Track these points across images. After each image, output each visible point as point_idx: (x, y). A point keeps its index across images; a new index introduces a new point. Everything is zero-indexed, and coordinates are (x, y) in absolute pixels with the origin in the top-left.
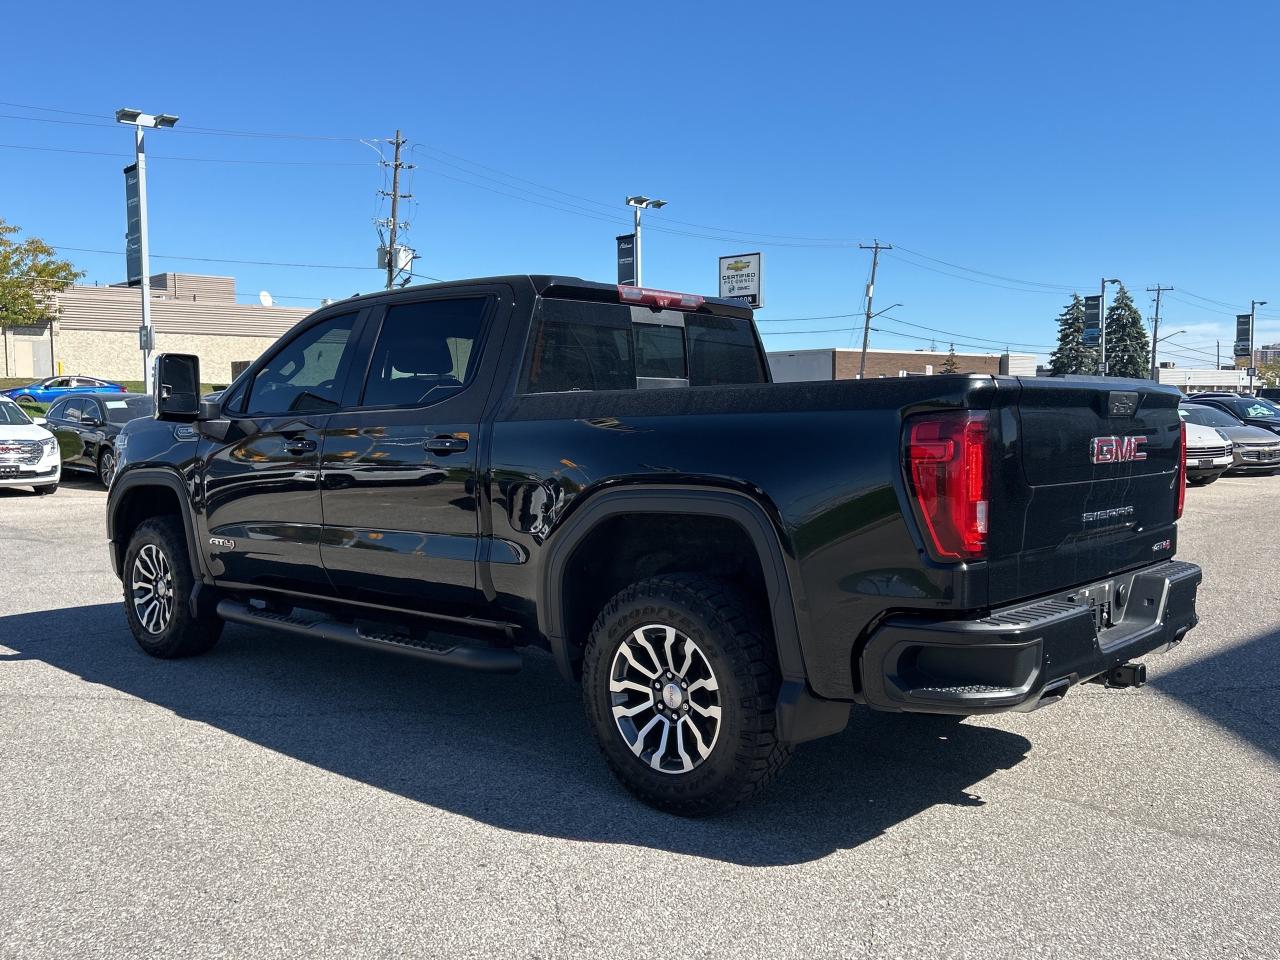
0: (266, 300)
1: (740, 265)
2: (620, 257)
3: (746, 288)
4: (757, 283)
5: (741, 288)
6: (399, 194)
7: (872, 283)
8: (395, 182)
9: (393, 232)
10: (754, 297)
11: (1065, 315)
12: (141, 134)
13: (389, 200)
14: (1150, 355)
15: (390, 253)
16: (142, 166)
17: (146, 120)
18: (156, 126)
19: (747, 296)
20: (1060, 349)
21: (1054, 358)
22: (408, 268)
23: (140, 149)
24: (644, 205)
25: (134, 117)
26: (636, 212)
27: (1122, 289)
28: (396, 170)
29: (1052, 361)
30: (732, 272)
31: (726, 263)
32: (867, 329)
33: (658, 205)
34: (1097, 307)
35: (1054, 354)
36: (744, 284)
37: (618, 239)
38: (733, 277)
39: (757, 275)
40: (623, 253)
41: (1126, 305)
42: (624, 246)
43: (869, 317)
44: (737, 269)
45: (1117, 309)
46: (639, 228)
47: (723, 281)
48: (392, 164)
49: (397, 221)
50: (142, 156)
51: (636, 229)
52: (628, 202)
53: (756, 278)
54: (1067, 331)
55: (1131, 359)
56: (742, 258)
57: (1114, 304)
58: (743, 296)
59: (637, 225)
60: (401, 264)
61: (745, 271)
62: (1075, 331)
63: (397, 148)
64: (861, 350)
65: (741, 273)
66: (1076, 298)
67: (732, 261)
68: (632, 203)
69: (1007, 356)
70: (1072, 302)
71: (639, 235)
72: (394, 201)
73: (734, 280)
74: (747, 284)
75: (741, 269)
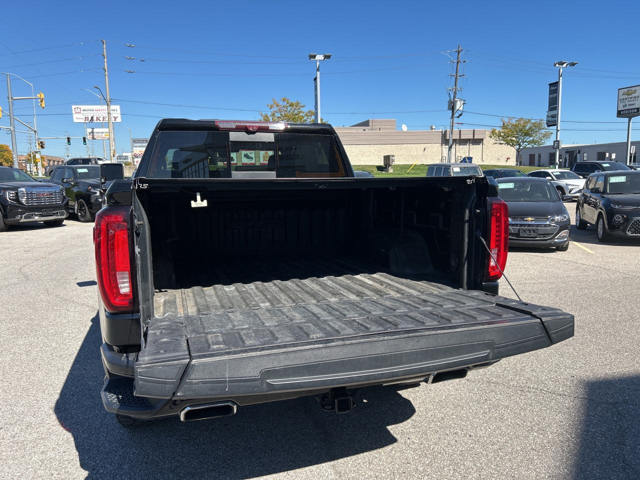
0: (405, 128)
1: (630, 92)
2: (550, 94)
5: (631, 105)
6: (458, 75)
8: (457, 69)
9: (455, 93)
12: (318, 63)
13: (454, 78)
15: (453, 103)
16: (318, 76)
17: (320, 57)
18: (324, 59)
19: (634, 109)
22: (461, 109)
23: (318, 70)
24: (565, 65)
25: (314, 57)
26: (560, 70)
28: (457, 64)
30: (626, 97)
31: (622, 92)
33: (573, 64)
36: (632, 103)
37: (549, 85)
38: (626, 99)
40: (551, 92)
42: (552, 88)
44: (628, 95)
46: (561, 78)
47: (620, 102)
48: (456, 61)
49: (457, 88)
50: (318, 73)
51: (559, 79)
52: (555, 65)
56: (631, 88)
58: (632, 109)
59: (559, 77)
60: (457, 108)
61: (633, 95)
63: (459, 53)
65: (631, 96)
67: (626, 90)
68: (557, 65)
71: (561, 81)
72: (456, 78)
73: (626, 101)
74: (634, 102)
75: (631, 94)
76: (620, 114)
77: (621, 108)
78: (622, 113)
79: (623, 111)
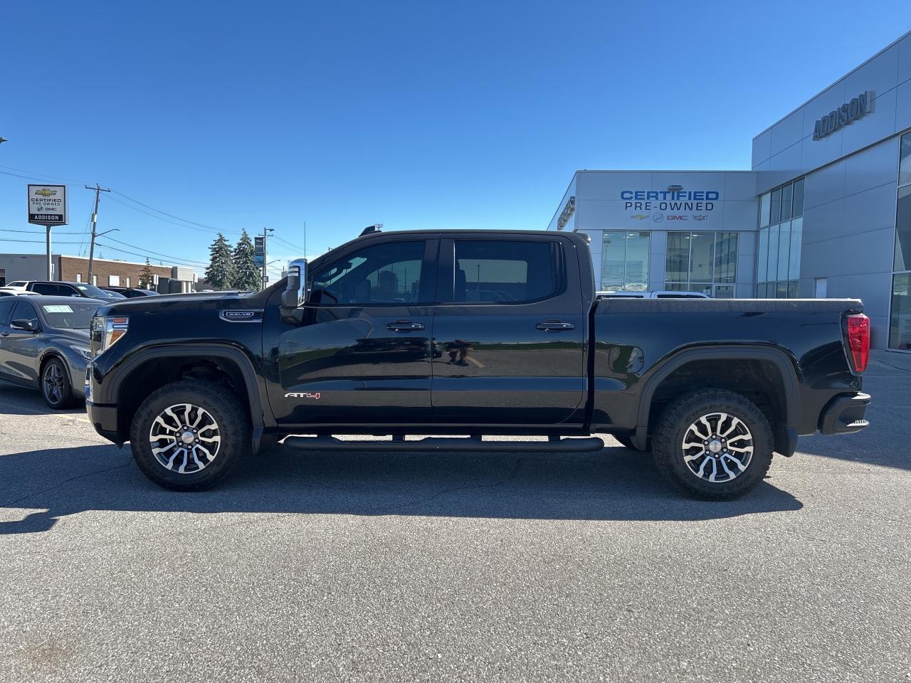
1: (47, 192)
3: (53, 209)
4: (63, 206)
5: (49, 209)
7: (96, 213)
10: (61, 217)
11: (215, 245)
14: (261, 272)
19: (55, 215)
20: (212, 266)
21: (208, 271)
27: (245, 233)
29: (207, 273)
30: (40, 197)
31: (33, 190)
32: (93, 243)
34: (262, 244)
35: (208, 269)
36: (51, 207)
38: (41, 200)
39: (63, 200)
41: (248, 242)
43: (94, 236)
44: (44, 195)
45: (242, 244)
47: (31, 202)
53: (62, 203)
54: (215, 255)
55: (251, 274)
56: (48, 188)
57: (241, 242)
58: (51, 215)
61: (52, 197)
62: (220, 255)
64: (89, 258)
65: (48, 198)
66: (220, 236)
67: (40, 188)
69: (176, 268)
70: (217, 238)
73: (42, 203)
74: (54, 207)
75: (48, 195)
76: (32, 218)
77: (34, 211)
78: (36, 217)
79: (38, 215)
